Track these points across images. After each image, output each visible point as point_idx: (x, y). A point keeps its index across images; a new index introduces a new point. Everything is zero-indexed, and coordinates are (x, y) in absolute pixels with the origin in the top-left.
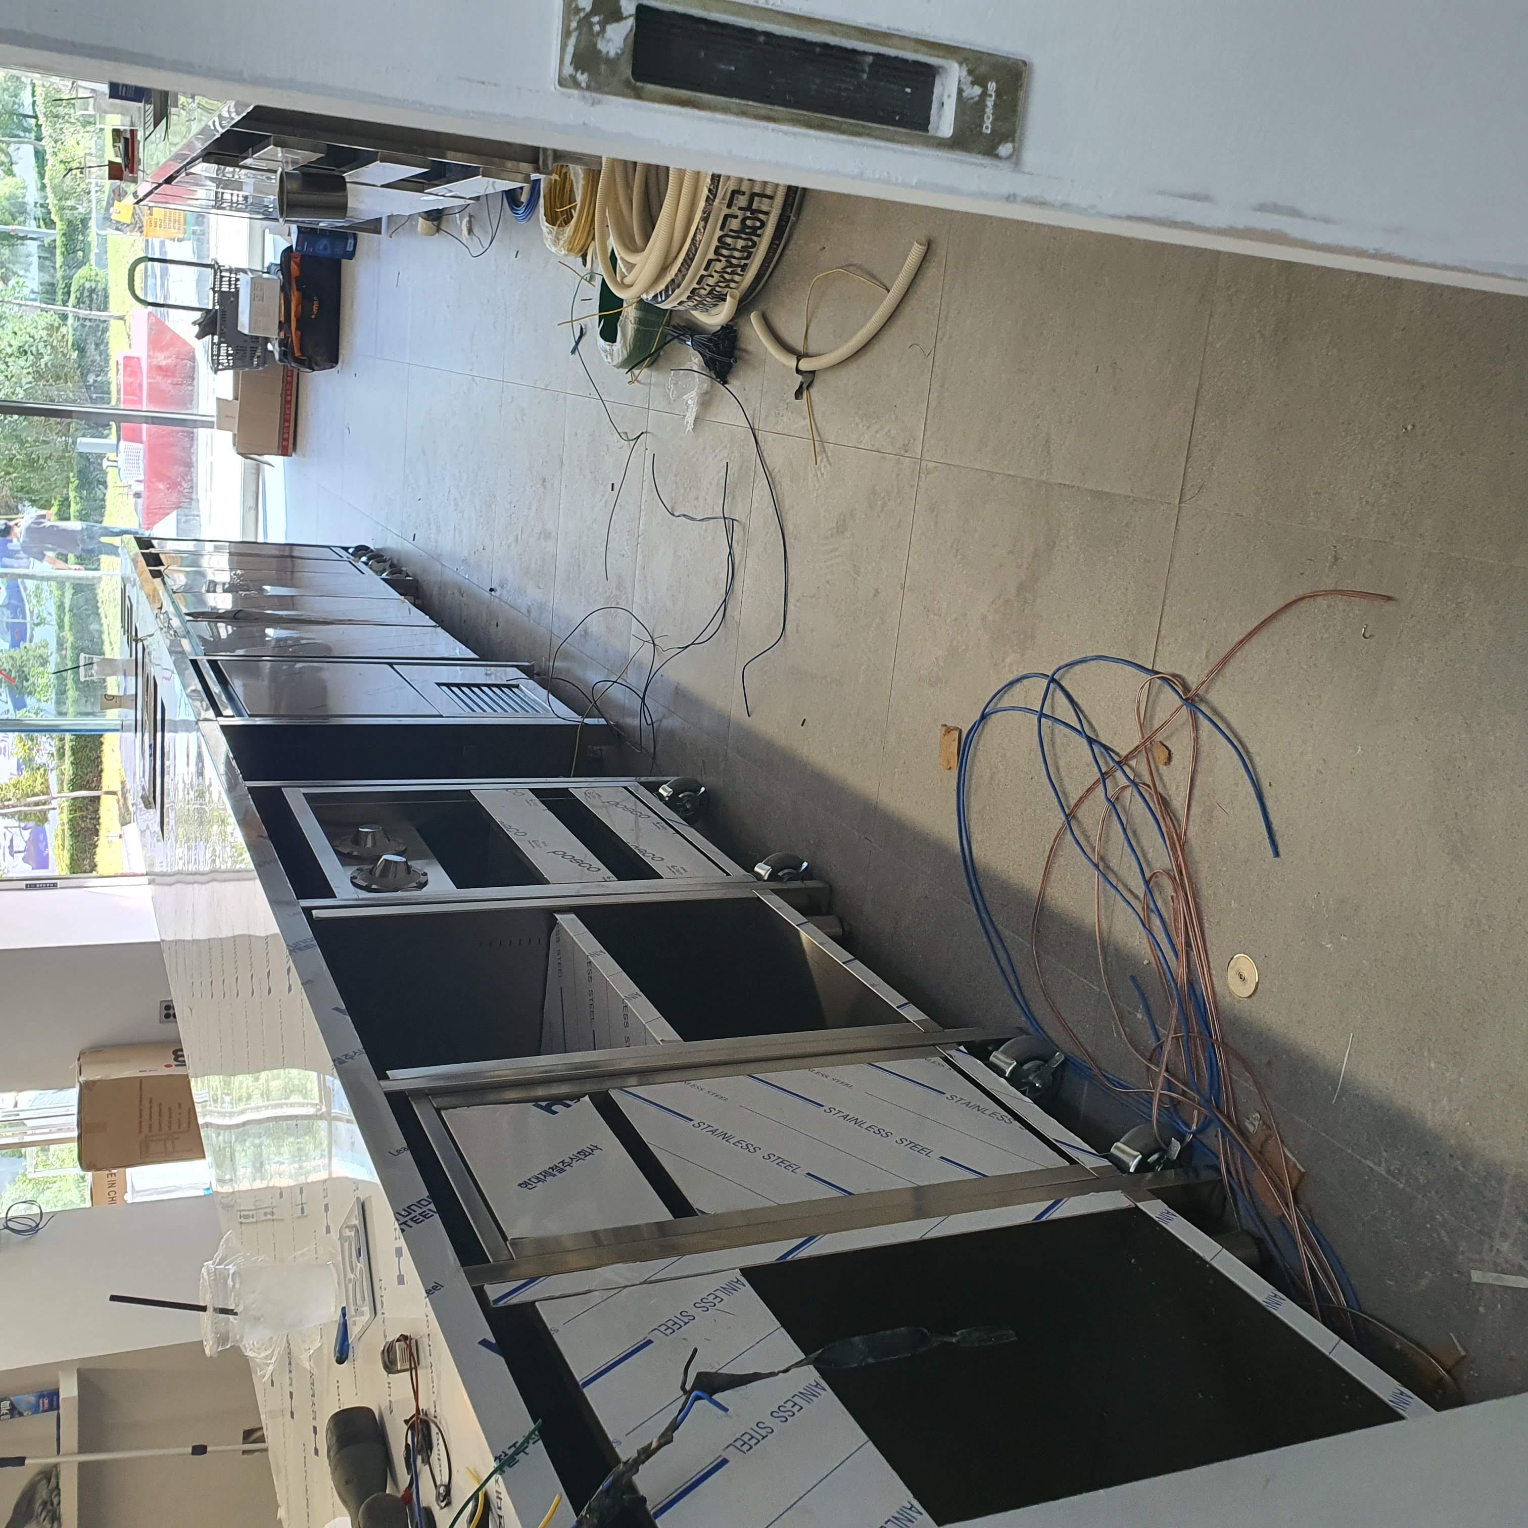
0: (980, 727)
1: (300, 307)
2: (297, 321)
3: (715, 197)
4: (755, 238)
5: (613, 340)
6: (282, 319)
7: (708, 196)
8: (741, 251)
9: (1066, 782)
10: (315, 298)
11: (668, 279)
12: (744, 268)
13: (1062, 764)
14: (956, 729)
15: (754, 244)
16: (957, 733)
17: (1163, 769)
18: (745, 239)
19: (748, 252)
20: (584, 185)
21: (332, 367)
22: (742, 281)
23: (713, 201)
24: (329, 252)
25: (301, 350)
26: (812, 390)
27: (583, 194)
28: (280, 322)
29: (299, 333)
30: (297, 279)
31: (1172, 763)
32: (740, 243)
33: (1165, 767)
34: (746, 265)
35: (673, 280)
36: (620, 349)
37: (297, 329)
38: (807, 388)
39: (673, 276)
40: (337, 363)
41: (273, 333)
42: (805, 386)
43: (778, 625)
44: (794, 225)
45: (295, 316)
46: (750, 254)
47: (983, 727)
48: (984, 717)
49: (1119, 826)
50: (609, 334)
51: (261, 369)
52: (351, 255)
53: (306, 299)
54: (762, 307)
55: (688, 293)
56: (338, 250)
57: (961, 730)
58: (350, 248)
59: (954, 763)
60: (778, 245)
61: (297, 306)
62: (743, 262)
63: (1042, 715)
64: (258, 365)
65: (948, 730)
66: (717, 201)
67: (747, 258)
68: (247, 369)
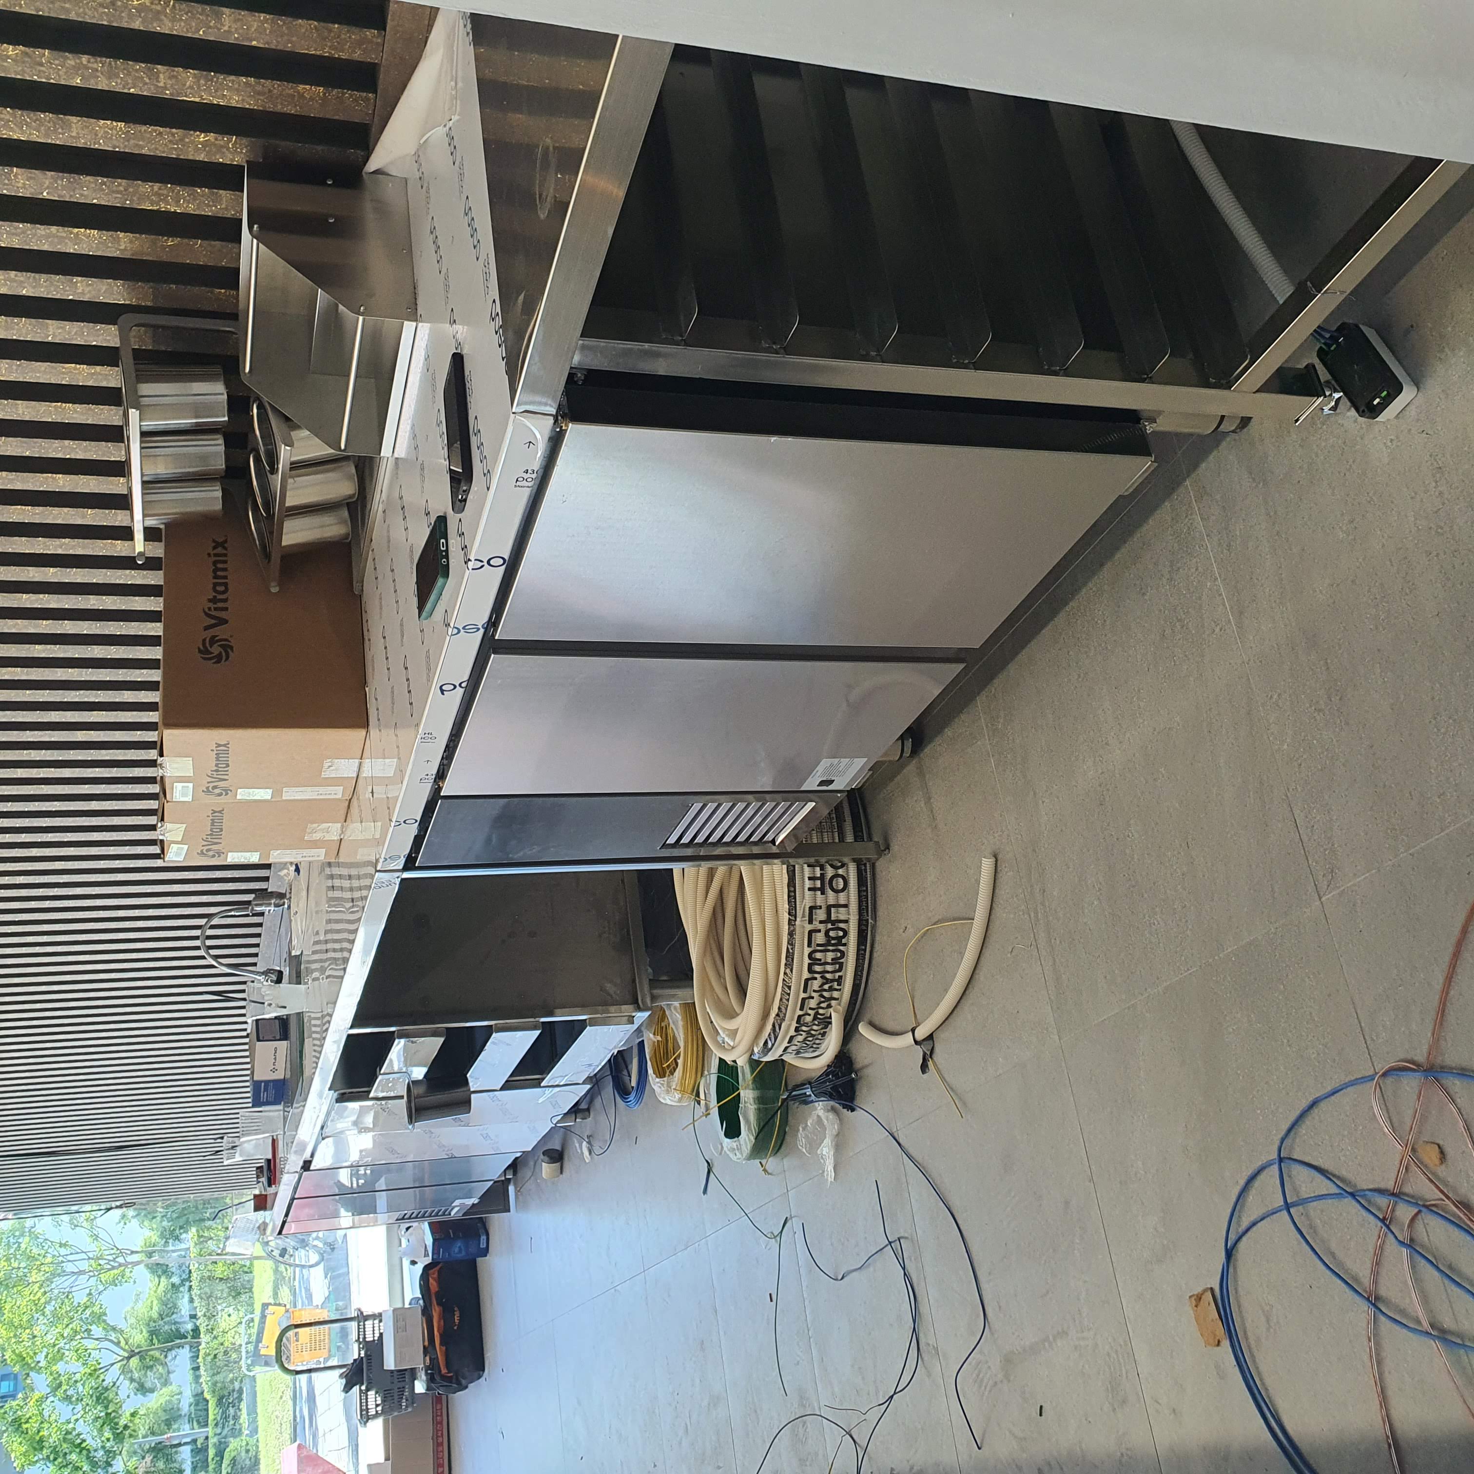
0: (1231, 1270)
1: (442, 1322)
2: (441, 1336)
3: (796, 918)
4: (841, 948)
5: (738, 1134)
6: (426, 1343)
7: (789, 919)
8: (832, 964)
9: (1349, 1264)
10: (456, 1309)
11: (773, 1015)
12: (840, 980)
13: (1334, 1246)
14: (1205, 1291)
15: (843, 954)
16: (1209, 1295)
17: (1441, 1171)
18: (833, 951)
19: (839, 963)
20: (683, 1026)
21: (480, 1377)
22: (842, 995)
23: (795, 920)
24: (463, 1253)
25: (448, 1365)
26: (935, 1056)
27: (684, 1034)
28: (424, 1347)
29: (444, 1348)
30: (437, 1293)
31: (1448, 1157)
32: (830, 956)
33: (1443, 1167)
34: (841, 977)
35: (778, 1015)
36: (747, 1137)
37: (441, 1344)
38: (931, 1057)
39: (777, 1010)
40: (483, 1370)
41: (419, 1362)
42: (928, 1057)
43: (978, 1316)
44: (874, 927)
45: (438, 1331)
46: (841, 965)
47: (1235, 1268)
48: (1229, 1254)
49: (1428, 1265)
50: (732, 1131)
51: (410, 1410)
52: (485, 1252)
53: (447, 1313)
54: (867, 1016)
55: (794, 1025)
56: (473, 1249)
57: (1212, 1289)
58: (483, 1245)
59: (1220, 1331)
60: (865, 950)
61: (439, 1322)
62: (837, 975)
63: (1288, 1206)
64: (407, 1407)
65: (1199, 1298)
66: (798, 919)
67: (840, 970)
68: (396, 1414)
